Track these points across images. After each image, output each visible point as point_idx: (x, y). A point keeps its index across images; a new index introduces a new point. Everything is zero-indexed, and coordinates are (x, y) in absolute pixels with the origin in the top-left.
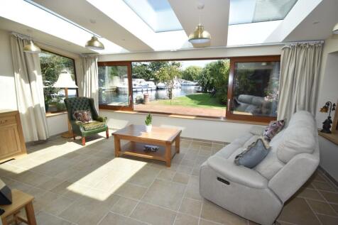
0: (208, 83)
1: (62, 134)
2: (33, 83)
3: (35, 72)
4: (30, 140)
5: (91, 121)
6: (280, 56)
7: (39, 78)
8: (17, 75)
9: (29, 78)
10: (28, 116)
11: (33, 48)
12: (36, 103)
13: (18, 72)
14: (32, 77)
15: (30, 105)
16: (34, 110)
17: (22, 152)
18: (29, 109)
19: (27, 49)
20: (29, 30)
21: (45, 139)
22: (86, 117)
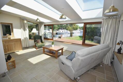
0: (89, 31)
1: (33, 46)
2: (26, 31)
3: (27, 28)
4: (24, 47)
5: (40, 43)
6: (102, 22)
7: (28, 30)
8: (22, 29)
9: (25, 30)
10: (24, 40)
11: (25, 22)
12: (26, 36)
13: (22, 28)
14: (25, 29)
15: (25, 37)
16: (26, 39)
17: (21, 50)
18: (24, 38)
19: (24, 22)
20: (24, 17)
21: (28, 47)
22: (39, 41)
